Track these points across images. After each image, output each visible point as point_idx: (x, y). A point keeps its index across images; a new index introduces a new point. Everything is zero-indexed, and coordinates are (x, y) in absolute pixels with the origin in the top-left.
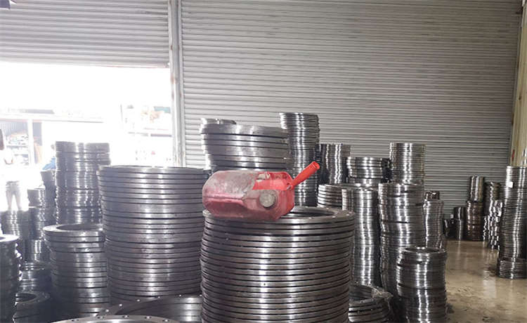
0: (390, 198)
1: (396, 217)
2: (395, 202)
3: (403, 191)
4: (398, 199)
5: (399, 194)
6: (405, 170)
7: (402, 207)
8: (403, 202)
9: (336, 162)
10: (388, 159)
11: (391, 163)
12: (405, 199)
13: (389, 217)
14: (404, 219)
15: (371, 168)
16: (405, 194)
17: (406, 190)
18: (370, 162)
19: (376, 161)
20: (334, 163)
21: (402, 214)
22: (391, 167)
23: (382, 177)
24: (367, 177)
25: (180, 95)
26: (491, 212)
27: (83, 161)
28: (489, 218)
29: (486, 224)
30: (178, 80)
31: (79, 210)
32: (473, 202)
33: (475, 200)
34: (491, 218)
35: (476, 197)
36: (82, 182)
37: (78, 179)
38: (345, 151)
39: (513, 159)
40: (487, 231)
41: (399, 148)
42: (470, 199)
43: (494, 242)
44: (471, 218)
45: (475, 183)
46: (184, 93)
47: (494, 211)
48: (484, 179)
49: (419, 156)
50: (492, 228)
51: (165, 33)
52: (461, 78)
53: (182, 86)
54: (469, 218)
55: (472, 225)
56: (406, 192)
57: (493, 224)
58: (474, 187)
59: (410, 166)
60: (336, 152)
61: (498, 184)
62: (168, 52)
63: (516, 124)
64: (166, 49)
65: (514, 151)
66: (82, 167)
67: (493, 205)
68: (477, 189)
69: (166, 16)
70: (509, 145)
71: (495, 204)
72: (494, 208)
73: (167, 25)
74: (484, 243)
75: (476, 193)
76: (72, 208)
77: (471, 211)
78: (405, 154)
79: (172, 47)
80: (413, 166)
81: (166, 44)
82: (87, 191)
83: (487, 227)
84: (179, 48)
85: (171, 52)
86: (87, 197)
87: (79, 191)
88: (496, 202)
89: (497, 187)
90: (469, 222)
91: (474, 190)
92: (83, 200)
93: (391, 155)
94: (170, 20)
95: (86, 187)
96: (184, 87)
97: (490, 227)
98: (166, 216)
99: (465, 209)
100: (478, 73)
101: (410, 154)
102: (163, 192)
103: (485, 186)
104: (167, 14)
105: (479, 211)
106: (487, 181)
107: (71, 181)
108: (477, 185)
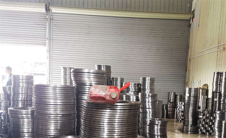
0: (144, 99)
1: (146, 106)
2: (145, 100)
3: (149, 96)
4: (147, 99)
5: (147, 97)
6: (147, 88)
7: (148, 102)
8: (149, 100)
9: (118, 84)
10: (139, 84)
11: (141, 85)
12: (150, 99)
13: (143, 106)
14: (149, 107)
15: (133, 87)
16: (150, 97)
17: (150, 95)
18: (133, 85)
19: (135, 84)
20: (117, 85)
21: (149, 105)
22: (141, 87)
23: (137, 91)
24: (131, 91)
25: (50, 58)
26: (179, 107)
27: (23, 83)
28: (178, 109)
29: (176, 112)
30: (50, 51)
31: (20, 102)
32: (170, 102)
33: (171, 101)
34: (179, 109)
35: (172, 100)
36: (22, 91)
37: (20, 89)
38: (122, 80)
39: (187, 85)
40: (177, 115)
41: (144, 79)
42: (169, 101)
43: (180, 119)
44: (170, 109)
45: (171, 95)
46: (52, 57)
47: (180, 106)
48: (175, 93)
49: (153, 82)
50: (179, 113)
51: (45, 33)
52: (166, 52)
53: (51, 54)
54: (169, 109)
55: (170, 112)
56: (150, 96)
57: (180, 111)
58: (171, 96)
59: (149, 86)
60: (118, 80)
61: (181, 95)
62: (46, 40)
63: (188, 71)
64: (45, 39)
65: (187, 82)
66: (23, 85)
67: (179, 104)
68: (172, 97)
69: (46, 26)
70: (185, 79)
71: (180, 103)
72: (180, 105)
73: (46, 30)
74: (175, 119)
75: (172, 99)
76: (18, 101)
77: (170, 106)
78: (147, 81)
79: (48, 38)
80: (150, 86)
81: (45, 37)
82: (24, 94)
83: (177, 113)
84: (50, 39)
85: (47, 40)
86: (24, 97)
87: (21, 94)
88: (181, 102)
89: (180, 96)
90: (169, 111)
91: (171, 97)
92: (22, 98)
93: (141, 82)
94: (47, 28)
95: (24, 93)
96: (52, 54)
97: (178, 113)
98: (59, 104)
99: (167, 106)
100: (172, 50)
101: (149, 82)
102: (58, 94)
103: (175, 96)
104: (46, 25)
105: (173, 106)
106: (176, 94)
107: (18, 90)
108: (172, 96)
